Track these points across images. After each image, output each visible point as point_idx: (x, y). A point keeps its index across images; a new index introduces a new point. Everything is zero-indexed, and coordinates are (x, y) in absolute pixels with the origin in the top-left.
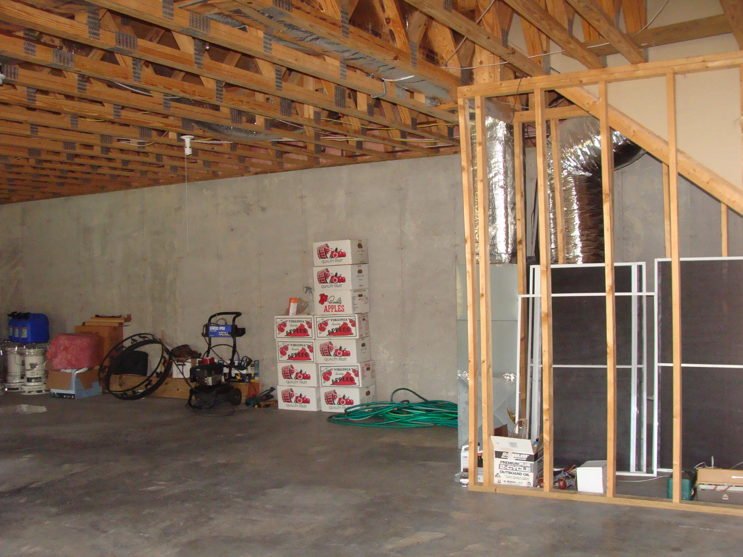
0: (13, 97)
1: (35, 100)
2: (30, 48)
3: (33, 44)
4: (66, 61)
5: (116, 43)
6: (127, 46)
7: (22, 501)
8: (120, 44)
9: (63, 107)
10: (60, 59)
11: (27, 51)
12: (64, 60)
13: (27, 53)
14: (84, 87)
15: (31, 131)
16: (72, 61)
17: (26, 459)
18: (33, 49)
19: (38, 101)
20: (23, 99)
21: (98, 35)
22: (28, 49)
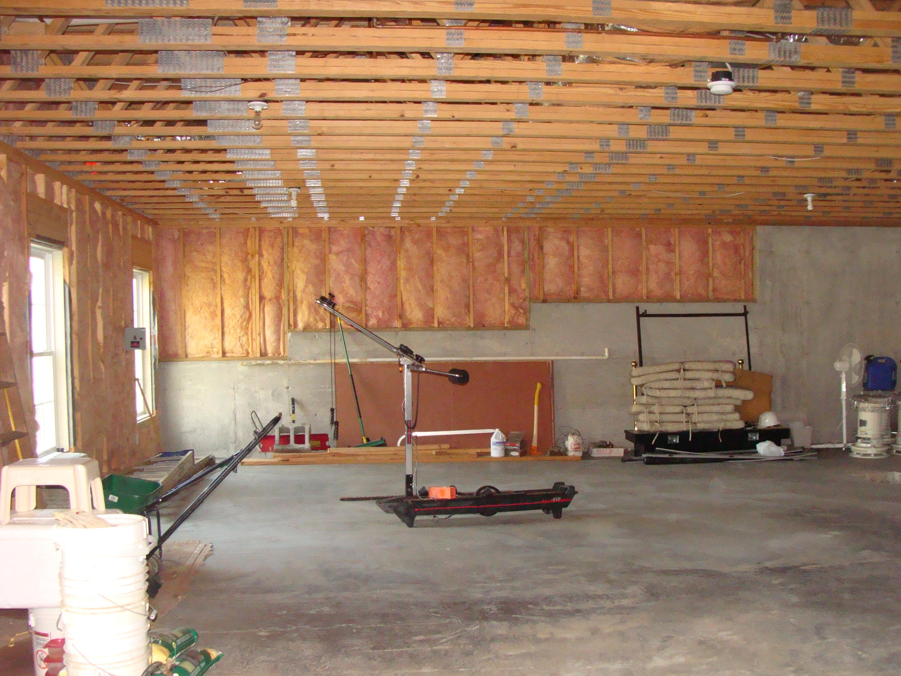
0: (780, 103)
1: (810, 104)
2: (738, 47)
3: (741, 41)
4: (787, 54)
5: (818, 22)
6: (835, 24)
7: (775, 582)
8: (823, 24)
9: (849, 106)
10: (779, 53)
11: (733, 52)
12: (785, 53)
13: (734, 54)
14: (852, 80)
15: (848, 138)
16: (796, 52)
17: (829, 536)
18: (741, 47)
19: (814, 103)
20: (793, 104)
21: (790, 18)
22: (735, 49)
